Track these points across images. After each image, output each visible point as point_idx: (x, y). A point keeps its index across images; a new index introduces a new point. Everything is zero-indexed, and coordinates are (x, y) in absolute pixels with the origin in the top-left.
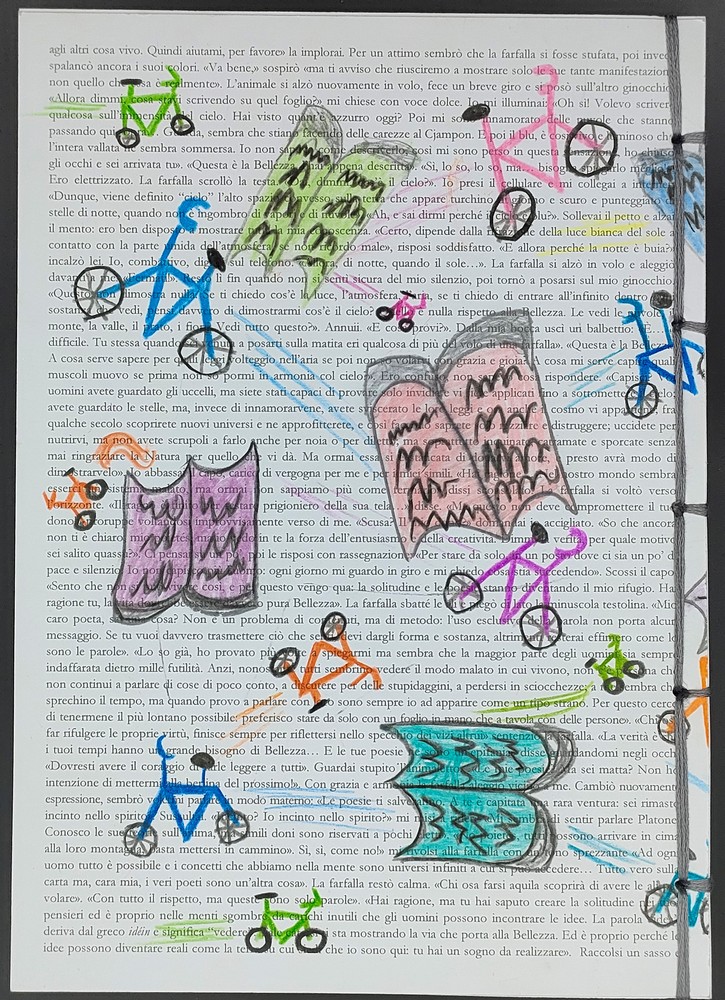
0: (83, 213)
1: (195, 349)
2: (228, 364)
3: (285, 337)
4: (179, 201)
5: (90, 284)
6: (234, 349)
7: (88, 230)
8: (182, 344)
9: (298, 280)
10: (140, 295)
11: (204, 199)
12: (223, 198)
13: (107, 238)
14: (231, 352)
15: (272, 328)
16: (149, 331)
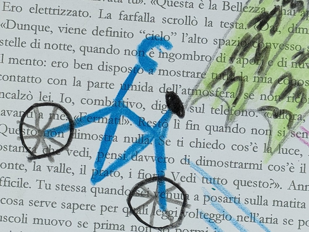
0: (36, 45)
1: (146, 200)
2: (181, 218)
3: (245, 193)
4: (139, 39)
5: (37, 121)
6: (189, 202)
7: (40, 63)
8: (133, 193)
9: (261, 132)
10: (91, 137)
11: (167, 38)
12: (186, 39)
13: (58, 73)
14: (184, 205)
15: (230, 183)
16: (97, 176)
